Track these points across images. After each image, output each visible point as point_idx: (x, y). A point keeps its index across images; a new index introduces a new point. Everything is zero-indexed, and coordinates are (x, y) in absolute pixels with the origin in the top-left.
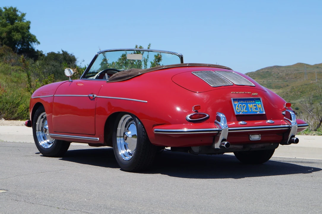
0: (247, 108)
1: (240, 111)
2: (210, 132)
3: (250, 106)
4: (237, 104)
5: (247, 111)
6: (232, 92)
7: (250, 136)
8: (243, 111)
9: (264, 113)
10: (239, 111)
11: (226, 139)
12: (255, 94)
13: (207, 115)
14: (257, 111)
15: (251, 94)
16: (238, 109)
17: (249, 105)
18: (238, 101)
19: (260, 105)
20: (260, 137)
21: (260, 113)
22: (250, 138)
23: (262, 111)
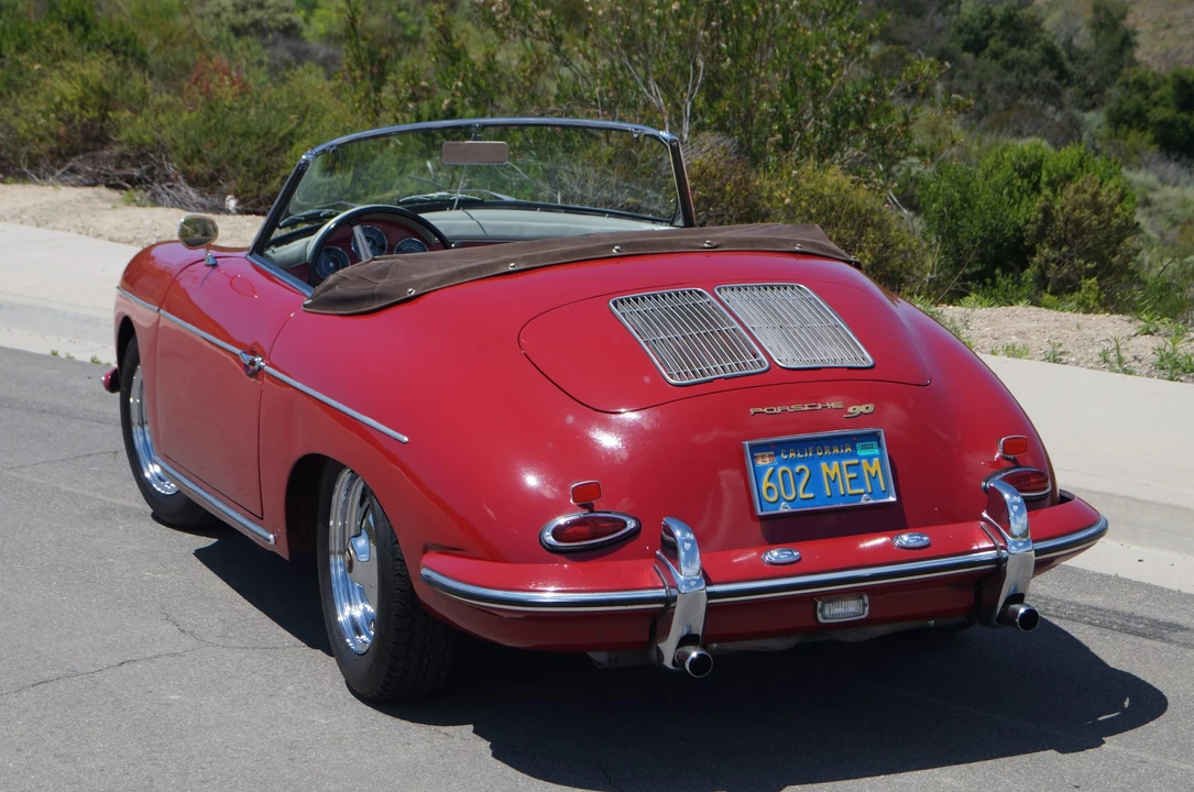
0: (815, 481)
1: (780, 496)
3: (830, 469)
4: (766, 467)
5: (812, 495)
6: (752, 411)
7: (819, 605)
8: (792, 497)
9: (892, 499)
10: (774, 499)
11: (697, 635)
12: (862, 409)
13: (631, 524)
14: (862, 491)
15: (845, 410)
16: (769, 488)
17: (823, 465)
18: (772, 453)
19: (876, 460)
20: (864, 605)
21: (872, 501)
22: (819, 615)
23: (883, 489)
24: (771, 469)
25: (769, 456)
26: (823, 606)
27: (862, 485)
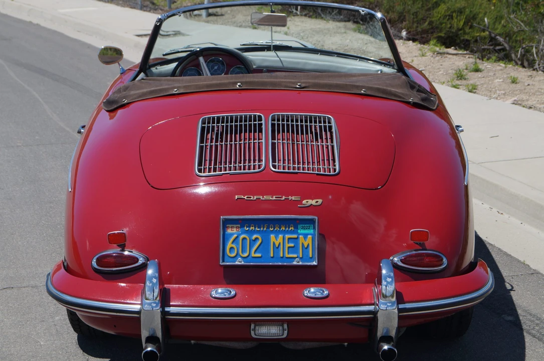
0: (264, 246)
1: (238, 254)
2: (118, 314)
3: (276, 239)
4: (232, 235)
5: (260, 255)
6: (236, 197)
7: (252, 326)
8: (246, 255)
9: (315, 263)
10: (233, 255)
12: (313, 202)
13: (141, 261)
14: (295, 256)
15: (300, 202)
16: (232, 248)
17: (272, 236)
18: (239, 226)
19: (310, 236)
20: (284, 330)
21: (301, 263)
22: (252, 333)
23: (311, 256)
24: (235, 236)
25: (236, 228)
26: (255, 327)
27: (297, 252)
